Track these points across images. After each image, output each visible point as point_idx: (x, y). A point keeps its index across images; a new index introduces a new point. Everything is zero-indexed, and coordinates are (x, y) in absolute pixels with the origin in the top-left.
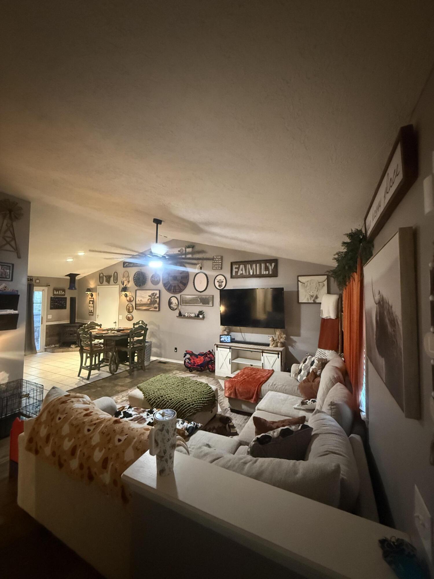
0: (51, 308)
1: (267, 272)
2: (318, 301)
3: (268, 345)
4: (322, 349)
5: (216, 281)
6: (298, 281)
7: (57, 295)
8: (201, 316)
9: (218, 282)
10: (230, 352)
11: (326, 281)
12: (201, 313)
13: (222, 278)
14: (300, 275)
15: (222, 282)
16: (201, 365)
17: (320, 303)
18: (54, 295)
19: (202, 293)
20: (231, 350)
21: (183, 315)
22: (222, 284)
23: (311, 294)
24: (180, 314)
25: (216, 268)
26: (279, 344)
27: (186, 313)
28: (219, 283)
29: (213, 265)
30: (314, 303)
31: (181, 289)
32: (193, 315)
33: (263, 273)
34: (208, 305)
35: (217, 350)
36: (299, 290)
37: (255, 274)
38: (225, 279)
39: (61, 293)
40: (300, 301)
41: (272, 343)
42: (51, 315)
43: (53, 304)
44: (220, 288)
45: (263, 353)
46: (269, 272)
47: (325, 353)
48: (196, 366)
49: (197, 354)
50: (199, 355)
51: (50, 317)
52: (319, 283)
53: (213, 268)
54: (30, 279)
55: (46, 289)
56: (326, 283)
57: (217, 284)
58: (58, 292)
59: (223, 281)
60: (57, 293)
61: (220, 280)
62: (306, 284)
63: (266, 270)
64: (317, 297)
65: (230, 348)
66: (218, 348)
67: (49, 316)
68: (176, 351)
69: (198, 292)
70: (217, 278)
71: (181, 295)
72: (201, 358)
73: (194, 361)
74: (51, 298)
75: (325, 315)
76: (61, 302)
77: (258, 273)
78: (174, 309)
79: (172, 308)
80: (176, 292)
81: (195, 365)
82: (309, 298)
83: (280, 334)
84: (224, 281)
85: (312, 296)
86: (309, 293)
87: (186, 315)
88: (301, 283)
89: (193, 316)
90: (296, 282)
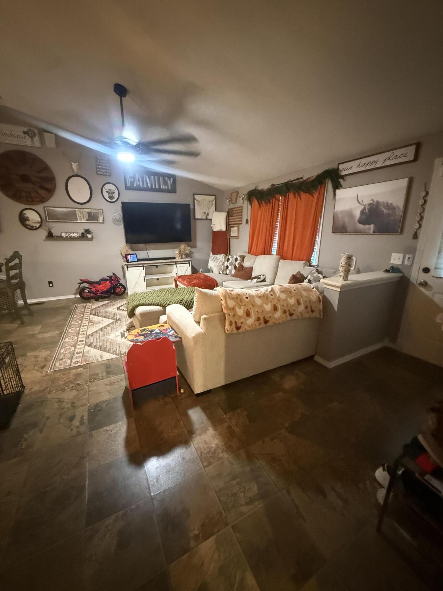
1: (166, 188)
2: (209, 217)
3: (174, 258)
4: (215, 254)
5: (104, 191)
6: (194, 199)
8: (89, 236)
9: (107, 192)
10: (144, 269)
11: (214, 200)
12: (88, 231)
13: (113, 188)
14: (196, 193)
15: (114, 193)
16: (108, 292)
17: (211, 219)
19: (83, 205)
20: (144, 267)
21: (55, 236)
22: (113, 195)
23: (204, 211)
24: (50, 236)
25: (102, 173)
26: (183, 256)
27: (62, 233)
28: (109, 194)
29: (97, 168)
30: (207, 219)
31: (44, 198)
32: (76, 235)
33: (163, 187)
34: (96, 222)
35: (128, 270)
36: (195, 207)
37: (153, 187)
38: (116, 189)
40: (196, 218)
41: (178, 256)
44: (111, 200)
45: (177, 265)
46: (168, 187)
47: (217, 257)
48: (100, 294)
49: (98, 280)
50: (100, 281)
52: (210, 202)
53: (98, 173)
56: (214, 202)
57: (106, 195)
59: (114, 191)
61: (110, 190)
62: (200, 202)
63: (165, 185)
64: (208, 214)
65: (143, 266)
66: (129, 268)
68: (51, 285)
69: (76, 204)
70: (105, 186)
71: (44, 207)
72: (106, 283)
73: (96, 289)
75: (216, 229)
77: (157, 187)
78: (35, 228)
79: (29, 227)
80: (33, 201)
81: (98, 294)
82: (203, 215)
83: (185, 247)
84: (116, 192)
85: (205, 213)
86: (203, 211)
87: (63, 235)
88: (197, 201)
89: (76, 237)
90: (193, 200)
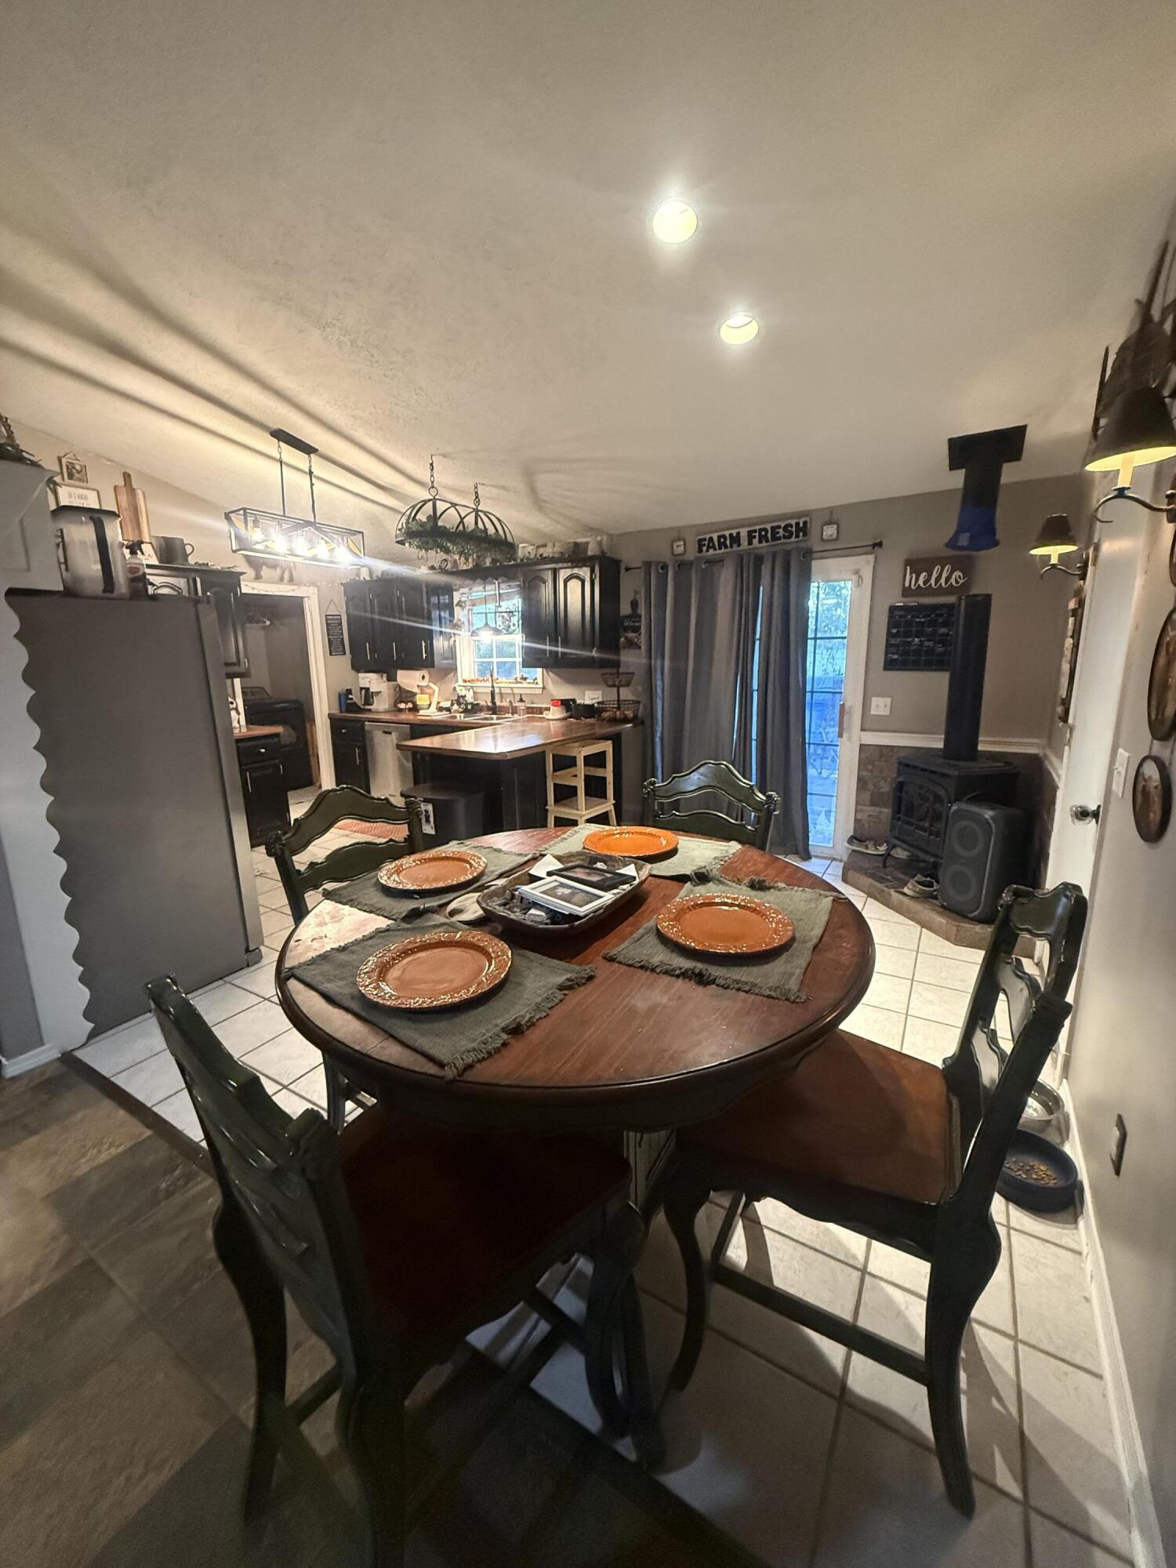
0: (889, 665)
7: (919, 592)
18: (906, 592)
39: (943, 581)
42: (888, 700)
43: (898, 641)
51: (880, 706)
54: (797, 524)
55: (865, 563)
58: (923, 575)
60: (921, 582)
67: (875, 700)
74: (893, 609)
76: (943, 630)
